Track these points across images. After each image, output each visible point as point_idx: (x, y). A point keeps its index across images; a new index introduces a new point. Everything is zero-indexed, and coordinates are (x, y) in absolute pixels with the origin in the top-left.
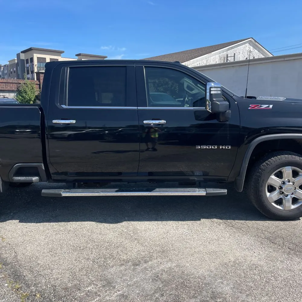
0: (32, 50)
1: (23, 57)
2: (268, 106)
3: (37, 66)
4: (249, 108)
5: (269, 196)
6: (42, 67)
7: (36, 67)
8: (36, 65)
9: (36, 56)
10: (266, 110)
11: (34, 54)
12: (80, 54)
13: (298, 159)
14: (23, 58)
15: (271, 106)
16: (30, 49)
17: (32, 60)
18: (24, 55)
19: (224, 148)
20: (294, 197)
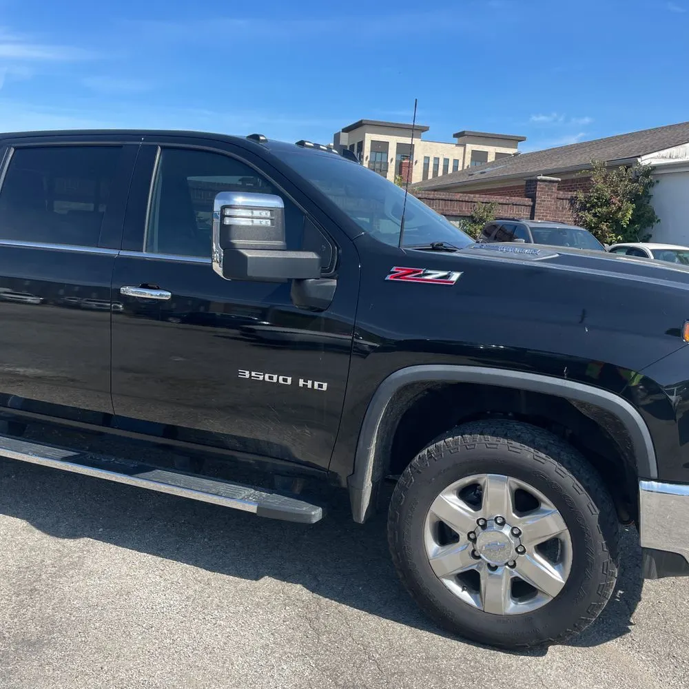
0: (365, 124)
1: (345, 140)
2: (445, 273)
3: (368, 160)
4: (388, 278)
5: (435, 555)
6: (378, 163)
7: (367, 162)
8: (367, 158)
9: (369, 138)
10: (440, 288)
11: (366, 134)
12: (464, 132)
13: (529, 456)
14: (346, 144)
15: (455, 276)
16: (359, 125)
17: (361, 145)
18: (347, 136)
19: (310, 386)
20: (516, 578)
